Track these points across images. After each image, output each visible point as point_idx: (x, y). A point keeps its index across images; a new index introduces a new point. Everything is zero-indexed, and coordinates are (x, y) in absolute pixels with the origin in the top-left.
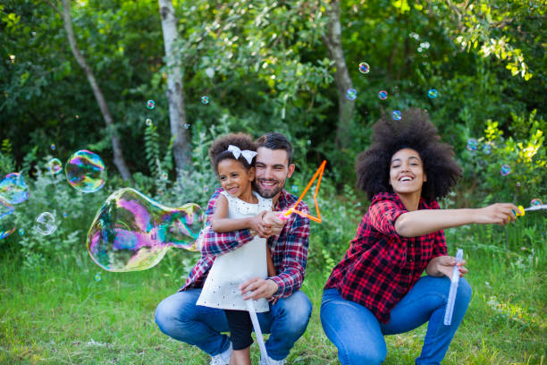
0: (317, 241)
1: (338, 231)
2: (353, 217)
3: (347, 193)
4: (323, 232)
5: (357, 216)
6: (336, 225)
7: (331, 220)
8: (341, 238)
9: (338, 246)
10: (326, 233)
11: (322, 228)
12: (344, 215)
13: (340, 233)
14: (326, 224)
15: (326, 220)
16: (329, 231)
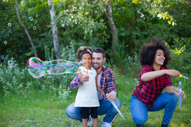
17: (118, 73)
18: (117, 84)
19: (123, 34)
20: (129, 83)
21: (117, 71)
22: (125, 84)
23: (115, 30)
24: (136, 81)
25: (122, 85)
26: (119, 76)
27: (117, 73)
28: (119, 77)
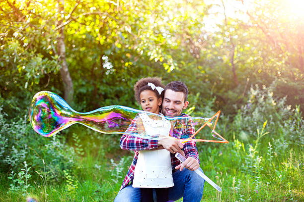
0: (58, 168)
1: (70, 161)
2: (79, 153)
3: (75, 138)
4: (61, 163)
5: (81, 152)
6: (69, 158)
7: (65, 156)
8: (72, 165)
9: (71, 171)
10: (62, 164)
11: (60, 160)
12: (73, 152)
13: (72, 163)
14: (63, 157)
15: (63, 156)
16: (64, 162)
17: (82, 150)
18: (79, 167)
19: (83, 90)
20: (100, 166)
21: (80, 146)
22: (94, 168)
23: (69, 81)
24: (113, 163)
25: (87, 170)
26: (83, 153)
27: (80, 148)
28: (83, 156)
